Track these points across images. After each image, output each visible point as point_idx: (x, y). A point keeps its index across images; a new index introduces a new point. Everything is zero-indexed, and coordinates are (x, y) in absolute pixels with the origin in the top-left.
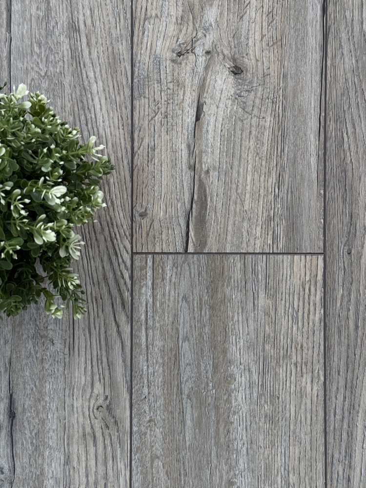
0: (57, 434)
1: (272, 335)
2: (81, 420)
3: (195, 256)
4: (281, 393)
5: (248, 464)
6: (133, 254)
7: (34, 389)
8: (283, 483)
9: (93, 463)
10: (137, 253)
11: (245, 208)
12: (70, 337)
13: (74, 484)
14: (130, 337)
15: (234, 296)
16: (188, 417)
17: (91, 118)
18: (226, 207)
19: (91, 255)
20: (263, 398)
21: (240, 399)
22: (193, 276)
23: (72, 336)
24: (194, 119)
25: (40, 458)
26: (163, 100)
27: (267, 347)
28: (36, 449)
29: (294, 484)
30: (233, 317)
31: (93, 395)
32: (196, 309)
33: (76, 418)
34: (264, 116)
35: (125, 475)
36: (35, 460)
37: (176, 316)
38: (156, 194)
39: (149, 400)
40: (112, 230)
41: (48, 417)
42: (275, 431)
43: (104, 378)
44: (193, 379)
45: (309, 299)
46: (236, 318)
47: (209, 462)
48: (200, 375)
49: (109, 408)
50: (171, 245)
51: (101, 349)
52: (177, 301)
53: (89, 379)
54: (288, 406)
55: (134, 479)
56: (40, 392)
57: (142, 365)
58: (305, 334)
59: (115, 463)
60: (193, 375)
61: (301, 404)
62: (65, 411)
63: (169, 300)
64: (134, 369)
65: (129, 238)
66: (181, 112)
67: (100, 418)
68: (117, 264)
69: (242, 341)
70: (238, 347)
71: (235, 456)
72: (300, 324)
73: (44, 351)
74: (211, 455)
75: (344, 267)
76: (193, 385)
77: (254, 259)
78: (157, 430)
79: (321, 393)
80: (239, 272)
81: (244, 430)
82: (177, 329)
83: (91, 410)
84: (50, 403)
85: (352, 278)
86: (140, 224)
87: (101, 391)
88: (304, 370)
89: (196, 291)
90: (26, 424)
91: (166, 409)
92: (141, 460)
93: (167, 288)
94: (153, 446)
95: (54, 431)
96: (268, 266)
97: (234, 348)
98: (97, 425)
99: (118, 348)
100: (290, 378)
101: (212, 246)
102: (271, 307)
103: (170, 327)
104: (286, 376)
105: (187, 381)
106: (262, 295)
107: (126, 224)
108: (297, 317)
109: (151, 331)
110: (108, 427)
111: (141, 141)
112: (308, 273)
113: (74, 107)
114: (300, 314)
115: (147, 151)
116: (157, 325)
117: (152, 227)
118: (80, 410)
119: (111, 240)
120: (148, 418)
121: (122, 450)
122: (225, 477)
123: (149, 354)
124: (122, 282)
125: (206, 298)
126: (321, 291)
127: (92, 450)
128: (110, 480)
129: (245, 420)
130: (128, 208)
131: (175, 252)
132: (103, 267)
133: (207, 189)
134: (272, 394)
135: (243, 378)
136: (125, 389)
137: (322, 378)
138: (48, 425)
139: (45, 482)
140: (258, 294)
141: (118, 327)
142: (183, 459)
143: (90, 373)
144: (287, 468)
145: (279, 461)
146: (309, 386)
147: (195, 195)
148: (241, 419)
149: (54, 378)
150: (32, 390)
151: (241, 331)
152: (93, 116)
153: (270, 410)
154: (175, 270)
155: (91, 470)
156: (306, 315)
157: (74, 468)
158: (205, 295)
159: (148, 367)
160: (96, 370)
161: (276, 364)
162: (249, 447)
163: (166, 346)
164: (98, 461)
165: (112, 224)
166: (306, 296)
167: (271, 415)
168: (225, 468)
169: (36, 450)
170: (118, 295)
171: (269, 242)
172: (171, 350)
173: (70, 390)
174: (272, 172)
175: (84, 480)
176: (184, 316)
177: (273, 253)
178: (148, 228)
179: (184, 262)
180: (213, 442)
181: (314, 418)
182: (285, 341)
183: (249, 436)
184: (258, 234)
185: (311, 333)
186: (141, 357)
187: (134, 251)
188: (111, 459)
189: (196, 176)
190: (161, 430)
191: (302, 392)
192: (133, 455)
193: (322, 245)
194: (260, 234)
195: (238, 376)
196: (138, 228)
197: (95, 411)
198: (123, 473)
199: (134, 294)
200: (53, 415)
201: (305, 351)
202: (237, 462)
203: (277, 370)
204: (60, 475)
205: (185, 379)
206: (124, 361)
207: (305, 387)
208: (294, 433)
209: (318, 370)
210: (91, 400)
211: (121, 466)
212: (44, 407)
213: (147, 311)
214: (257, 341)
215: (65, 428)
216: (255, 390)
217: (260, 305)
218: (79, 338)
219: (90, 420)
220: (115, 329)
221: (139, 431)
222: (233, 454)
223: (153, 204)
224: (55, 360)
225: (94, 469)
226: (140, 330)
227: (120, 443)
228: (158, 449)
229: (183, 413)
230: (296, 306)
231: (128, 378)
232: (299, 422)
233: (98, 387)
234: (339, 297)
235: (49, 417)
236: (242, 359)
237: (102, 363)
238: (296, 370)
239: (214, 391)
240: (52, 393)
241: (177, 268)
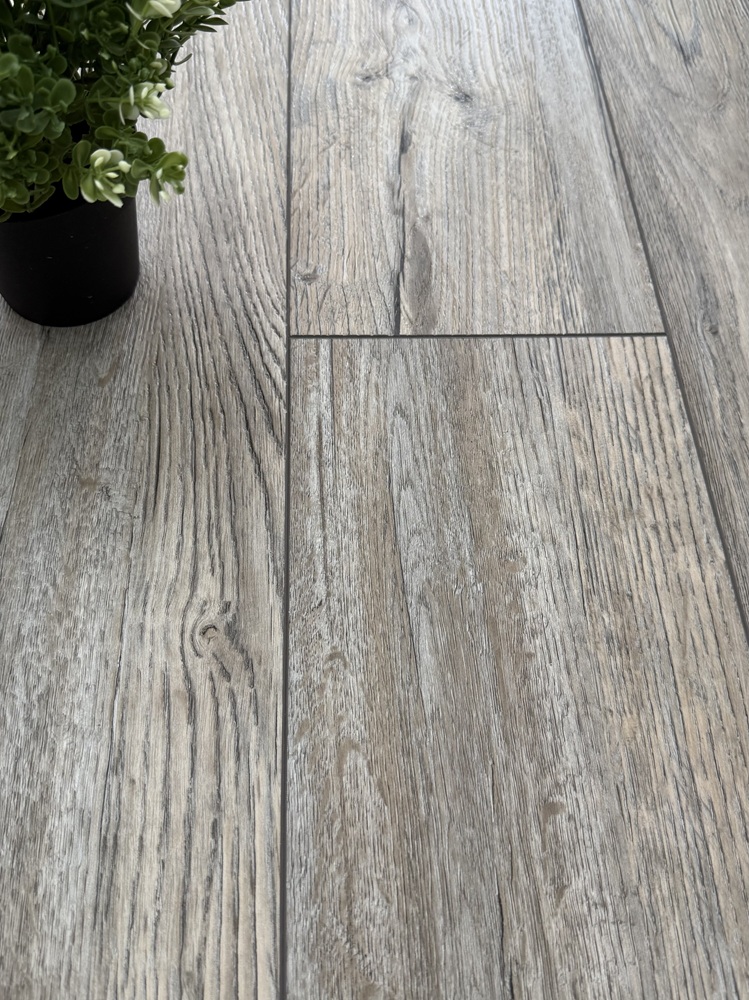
0: (96, 696)
1: (591, 472)
2: (160, 659)
3: (415, 340)
4: (634, 587)
5: (587, 755)
6: (290, 337)
7: (51, 592)
8: (684, 799)
9: (182, 766)
10: (297, 337)
11: (503, 269)
12: (148, 484)
13: (129, 825)
14: (283, 480)
15: (500, 406)
16: (425, 644)
17: (216, 148)
18: (467, 267)
19: (204, 338)
20: (595, 598)
21: (542, 603)
22: (412, 372)
23: (153, 481)
24: (397, 150)
25: (45, 758)
26: (342, 128)
27: (585, 495)
28: (38, 733)
29: (711, 802)
30: (503, 442)
31: (195, 600)
32: (423, 429)
33: (147, 656)
34: (516, 148)
35: (270, 796)
36: (31, 764)
37: (382, 441)
38: (334, 248)
39: (329, 608)
40: (248, 300)
41: (76, 655)
42: (638, 673)
43: (222, 566)
44: (430, 563)
45: (656, 407)
46: (509, 443)
47: (487, 752)
48: (446, 552)
49: (232, 631)
50: (365, 322)
51: (217, 505)
52: (382, 416)
53: (187, 567)
54: (656, 615)
55: (292, 807)
56: (64, 599)
57: (313, 536)
58: (661, 469)
59: (244, 766)
60: (428, 553)
61: (685, 609)
62: (121, 640)
63: (366, 413)
64: (293, 545)
65: (283, 313)
66: (374, 143)
67: (210, 655)
68: (257, 354)
69: (529, 485)
70: (522, 497)
71: (549, 735)
72: (647, 452)
73: (84, 511)
74: (489, 737)
75: (711, 354)
76: (431, 575)
77: (531, 344)
78: (351, 678)
79: (726, 585)
80: (505, 365)
81: (564, 672)
82: (387, 466)
83: (187, 636)
84: (84, 624)
85: (731, 371)
86: (305, 292)
87: (215, 593)
88: (676, 538)
89: (423, 398)
90: (18, 673)
91: (370, 628)
92: (313, 757)
93: (362, 392)
94: (341, 719)
95: (88, 688)
96: (561, 354)
97: (514, 499)
98: (201, 669)
99: (257, 503)
100: (649, 555)
101: (447, 323)
102: (580, 422)
103: (370, 462)
104: (639, 551)
105: (415, 565)
106: (557, 402)
107: (277, 291)
108: (639, 440)
109: (330, 470)
110: (227, 676)
111: (303, 177)
112: (643, 365)
113: (186, 135)
114: (643, 433)
115: (315, 190)
116: (344, 458)
117: (327, 295)
118: (159, 637)
119: (247, 315)
120: (327, 650)
121: (263, 728)
122: (531, 793)
123: (327, 515)
124: (267, 383)
125: (444, 409)
126: (677, 393)
127: (183, 734)
128: (228, 812)
129: (560, 650)
130: (281, 267)
131: (375, 333)
132: (229, 358)
133: (430, 242)
134: (614, 589)
135: (542, 558)
136: (273, 588)
137: (720, 554)
138: (74, 674)
139: (50, 821)
140: (549, 401)
141: (258, 462)
142: (420, 747)
143: (188, 554)
144: (684, 760)
145: (662, 745)
146: (694, 570)
147: (406, 249)
148: (552, 646)
149: (103, 567)
150: (45, 593)
151: (524, 467)
152: (220, 145)
153: (616, 624)
154: (375, 362)
155: (178, 786)
156: (655, 435)
157: (133, 782)
158: (440, 403)
159: (325, 539)
160: (203, 547)
161: (611, 528)
162: (582, 712)
163: (364, 498)
164: (198, 763)
165: (249, 291)
166: (649, 402)
167: (620, 635)
168: (530, 768)
169: (36, 736)
170: (258, 405)
171: (556, 318)
172: (375, 505)
173: (138, 591)
174: (544, 218)
175: (158, 814)
176: (401, 442)
177: (567, 335)
178: (320, 297)
179: (394, 351)
180: (491, 702)
181: (724, 641)
182: (622, 483)
183: (576, 685)
184: (534, 305)
185: (674, 468)
186: (309, 520)
187: (293, 332)
188: (232, 754)
189: (407, 224)
190: (361, 677)
191: (683, 583)
192: (290, 742)
193: (660, 321)
194: (537, 305)
195: (530, 555)
196: (299, 298)
197: (197, 637)
198: (264, 790)
199: (293, 404)
200: (91, 649)
201: (670, 502)
202: (557, 751)
203: (616, 539)
204: (94, 802)
205: (410, 562)
206: (270, 527)
207: (688, 574)
208: (685, 675)
209: (708, 539)
210: (189, 614)
211: (259, 772)
212: (69, 633)
213: (320, 434)
214: (562, 484)
215: (118, 680)
216: (574, 581)
217: (556, 420)
218: (169, 485)
219: (183, 660)
220: (251, 466)
221: (307, 683)
222: (544, 731)
223: (329, 263)
224: (108, 529)
225: (185, 784)
226: (306, 466)
227: (256, 712)
228: (355, 724)
229: (412, 635)
230: (631, 419)
231: (280, 564)
232: (689, 649)
233: (208, 586)
234: (716, 403)
235: (80, 655)
236: (534, 520)
237: (219, 533)
238: (659, 540)
239: (480, 586)
240: (92, 599)
241: (380, 359)
